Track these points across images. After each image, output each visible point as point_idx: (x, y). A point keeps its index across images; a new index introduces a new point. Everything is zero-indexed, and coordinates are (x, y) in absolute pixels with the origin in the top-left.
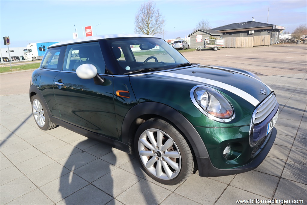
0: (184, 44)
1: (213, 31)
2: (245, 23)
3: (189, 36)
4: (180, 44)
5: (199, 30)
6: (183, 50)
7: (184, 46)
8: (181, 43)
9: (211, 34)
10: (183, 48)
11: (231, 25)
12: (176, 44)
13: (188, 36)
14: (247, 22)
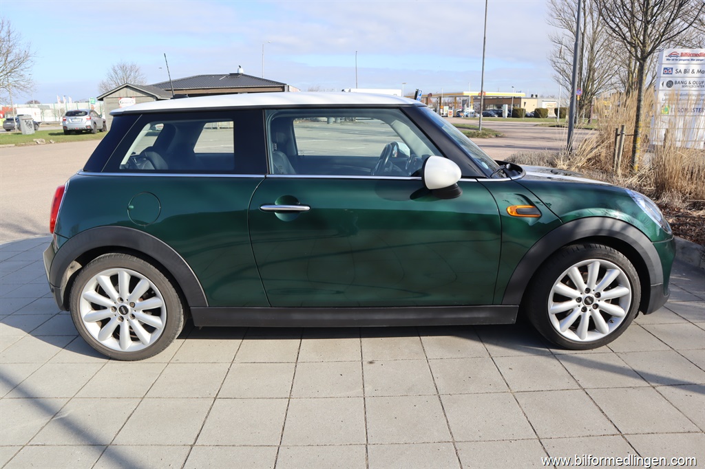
0: (96, 119)
1: (159, 89)
2: (224, 75)
3: (102, 99)
4: (84, 118)
5: (127, 87)
6: (93, 133)
7: (95, 123)
8: (87, 117)
9: (157, 96)
10: (93, 128)
11: (193, 77)
12: (74, 117)
13: (96, 99)
14: (228, 74)
